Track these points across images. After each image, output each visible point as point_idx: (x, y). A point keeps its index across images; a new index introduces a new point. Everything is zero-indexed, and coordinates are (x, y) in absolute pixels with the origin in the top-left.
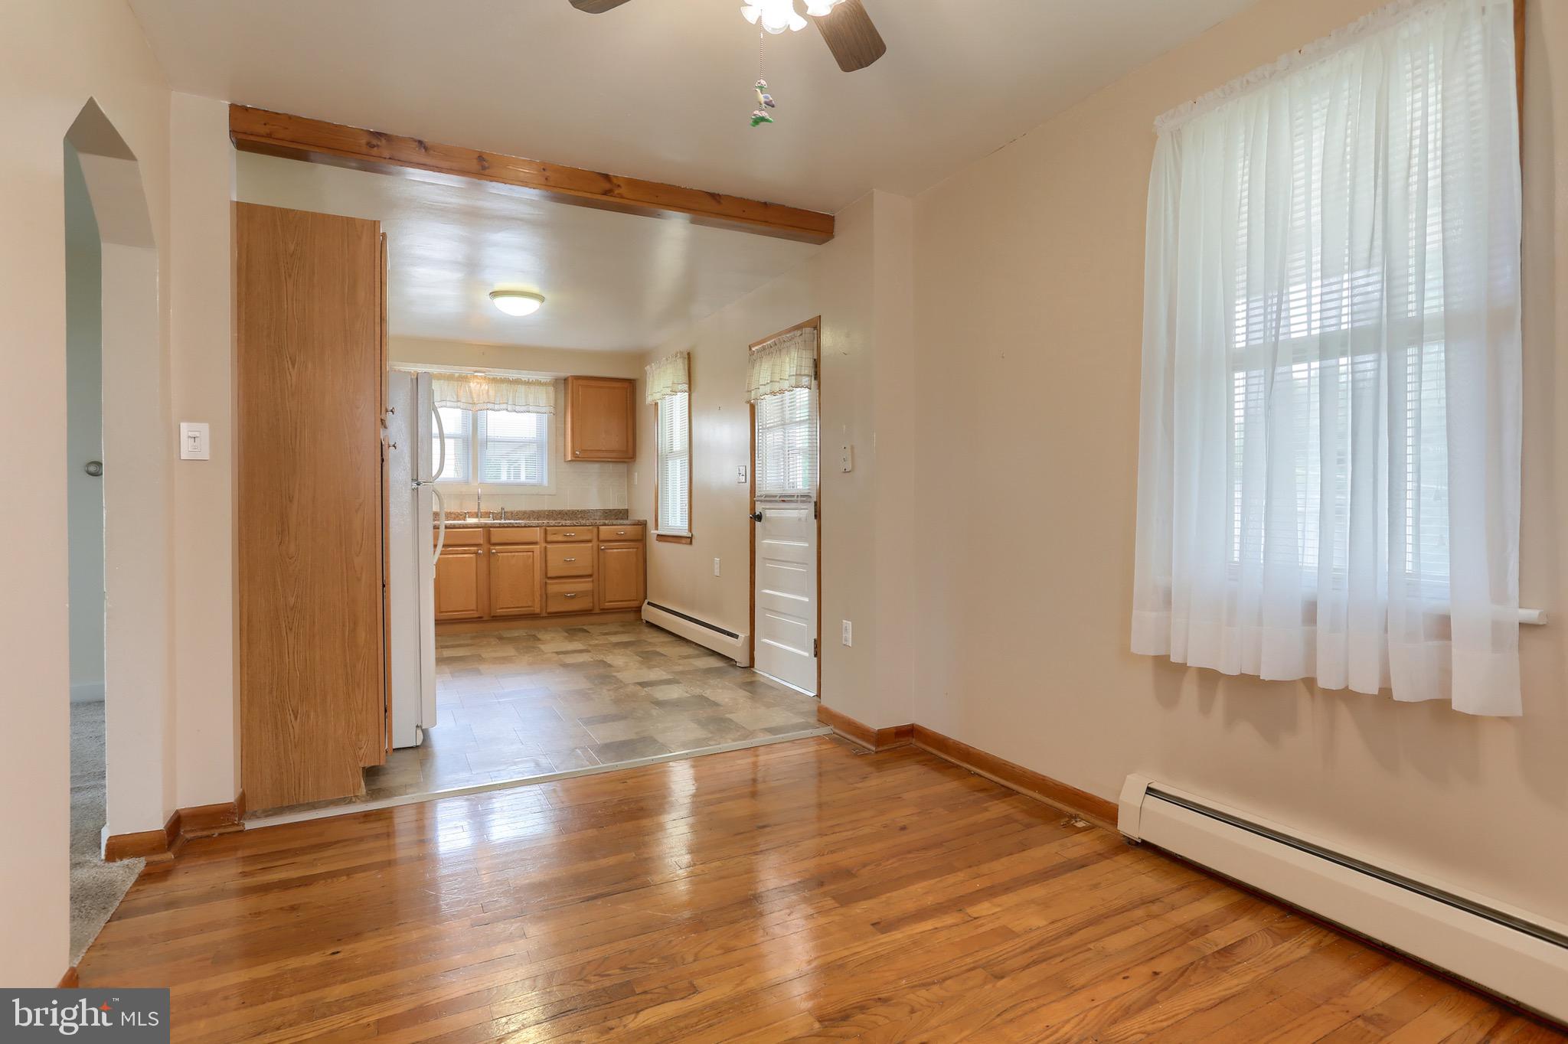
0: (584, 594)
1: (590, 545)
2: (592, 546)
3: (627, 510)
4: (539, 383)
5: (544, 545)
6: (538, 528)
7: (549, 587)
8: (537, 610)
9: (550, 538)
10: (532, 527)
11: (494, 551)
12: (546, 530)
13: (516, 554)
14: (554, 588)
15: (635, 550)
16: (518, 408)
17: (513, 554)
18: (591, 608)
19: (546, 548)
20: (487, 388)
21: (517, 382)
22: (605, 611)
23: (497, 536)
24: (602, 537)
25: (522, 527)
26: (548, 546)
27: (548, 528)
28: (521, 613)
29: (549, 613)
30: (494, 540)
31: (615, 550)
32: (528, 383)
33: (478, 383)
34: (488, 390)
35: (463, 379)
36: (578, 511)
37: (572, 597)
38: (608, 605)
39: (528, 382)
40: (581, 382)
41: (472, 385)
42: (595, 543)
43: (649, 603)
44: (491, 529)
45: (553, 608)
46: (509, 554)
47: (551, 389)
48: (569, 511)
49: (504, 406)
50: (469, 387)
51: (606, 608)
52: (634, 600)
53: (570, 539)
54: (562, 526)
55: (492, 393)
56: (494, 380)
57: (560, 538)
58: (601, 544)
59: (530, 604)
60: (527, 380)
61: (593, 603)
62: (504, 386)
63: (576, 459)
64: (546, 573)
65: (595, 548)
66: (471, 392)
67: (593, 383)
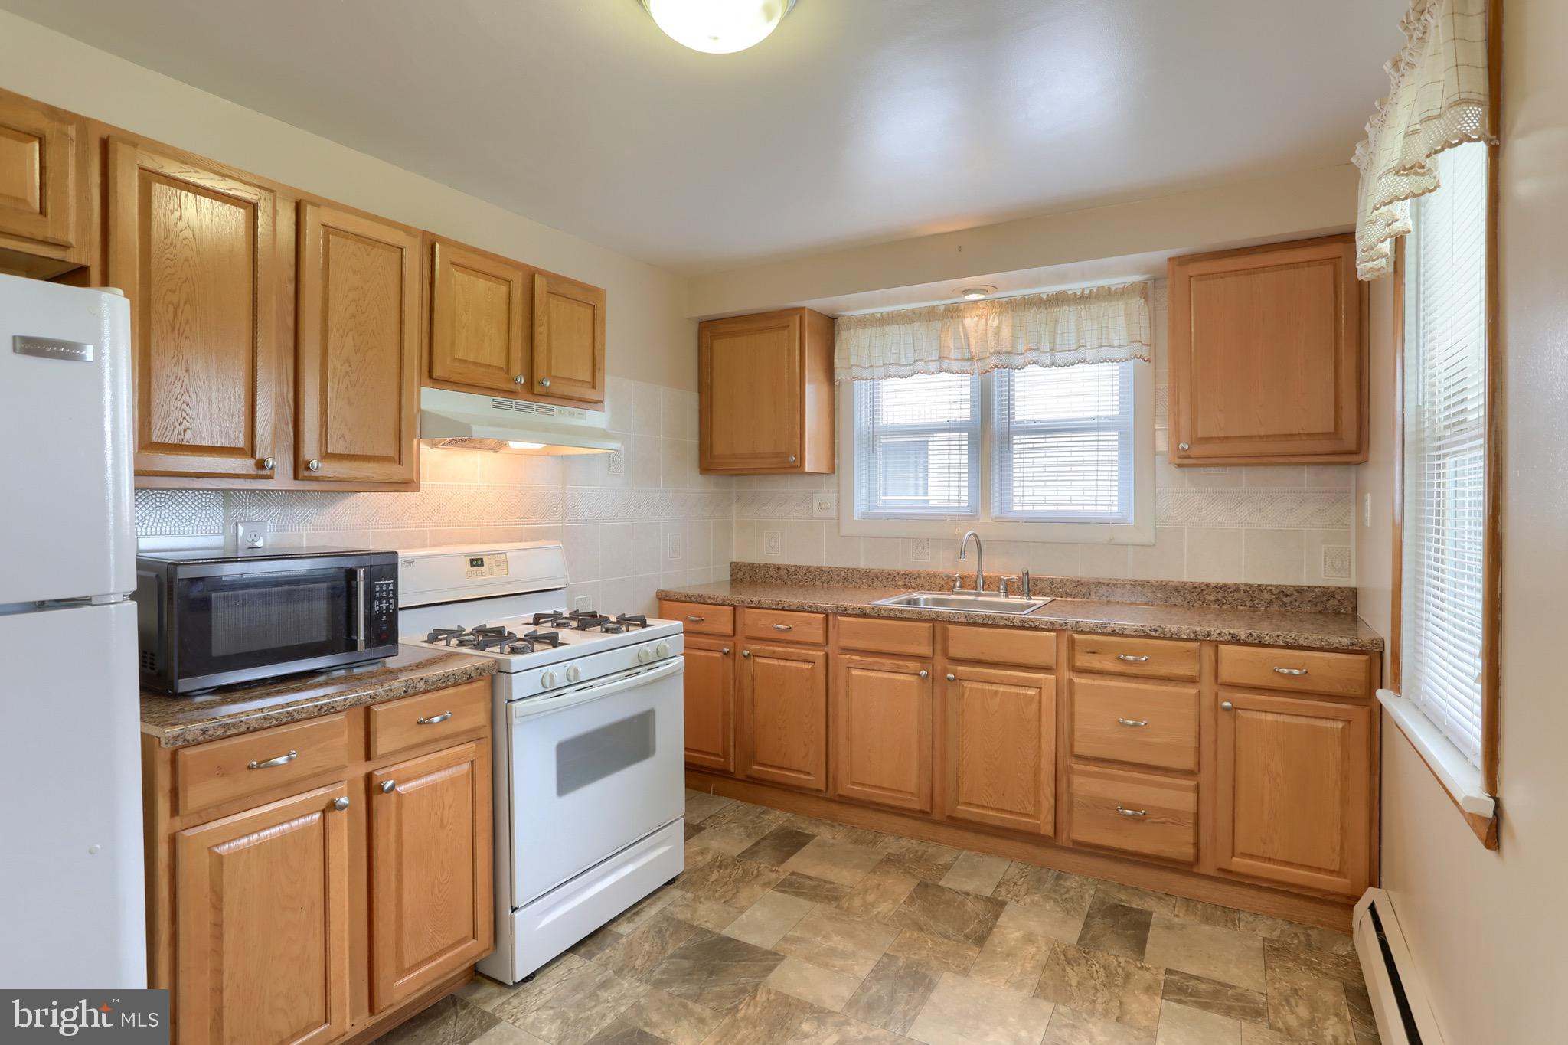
0: (1172, 816)
1: (1191, 691)
2: (1199, 694)
3: (1354, 593)
4: (1107, 295)
5: (1067, 675)
6: (1053, 634)
7: (1077, 780)
8: (1047, 830)
9: (1082, 661)
10: (1036, 629)
11: (951, 676)
12: (1072, 642)
13: (1002, 689)
14: (1087, 785)
15: (1340, 725)
16: (1061, 358)
17: (995, 687)
18: (1191, 859)
19: (1071, 682)
20: (996, 322)
21: (1059, 300)
22: (1228, 877)
23: (962, 642)
24: (1227, 673)
25: (1014, 627)
26: (1076, 680)
27: (1076, 636)
28: (1008, 825)
29: (1075, 842)
30: (955, 651)
31: (1270, 717)
32: (1082, 299)
33: (981, 317)
34: (999, 327)
35: (953, 313)
36: (1208, 586)
37: (1133, 818)
38: (1239, 864)
39: (1082, 297)
40: (1194, 269)
41: (970, 322)
42: (1207, 686)
43: (1372, 908)
44: (950, 627)
45: (1084, 831)
46: (987, 687)
47: (1137, 302)
48: (1185, 584)
49: (1031, 355)
50: (964, 328)
51: (1233, 869)
52: (1331, 872)
53: (1133, 670)
54: (1113, 633)
55: (1006, 332)
56: (1014, 306)
57: (1109, 665)
58: (1222, 694)
59: (1030, 809)
60: (1079, 293)
61: (1196, 845)
62: (1031, 314)
63: (1185, 461)
64: (1072, 746)
65: (1207, 701)
66: (967, 338)
67: (1230, 264)
